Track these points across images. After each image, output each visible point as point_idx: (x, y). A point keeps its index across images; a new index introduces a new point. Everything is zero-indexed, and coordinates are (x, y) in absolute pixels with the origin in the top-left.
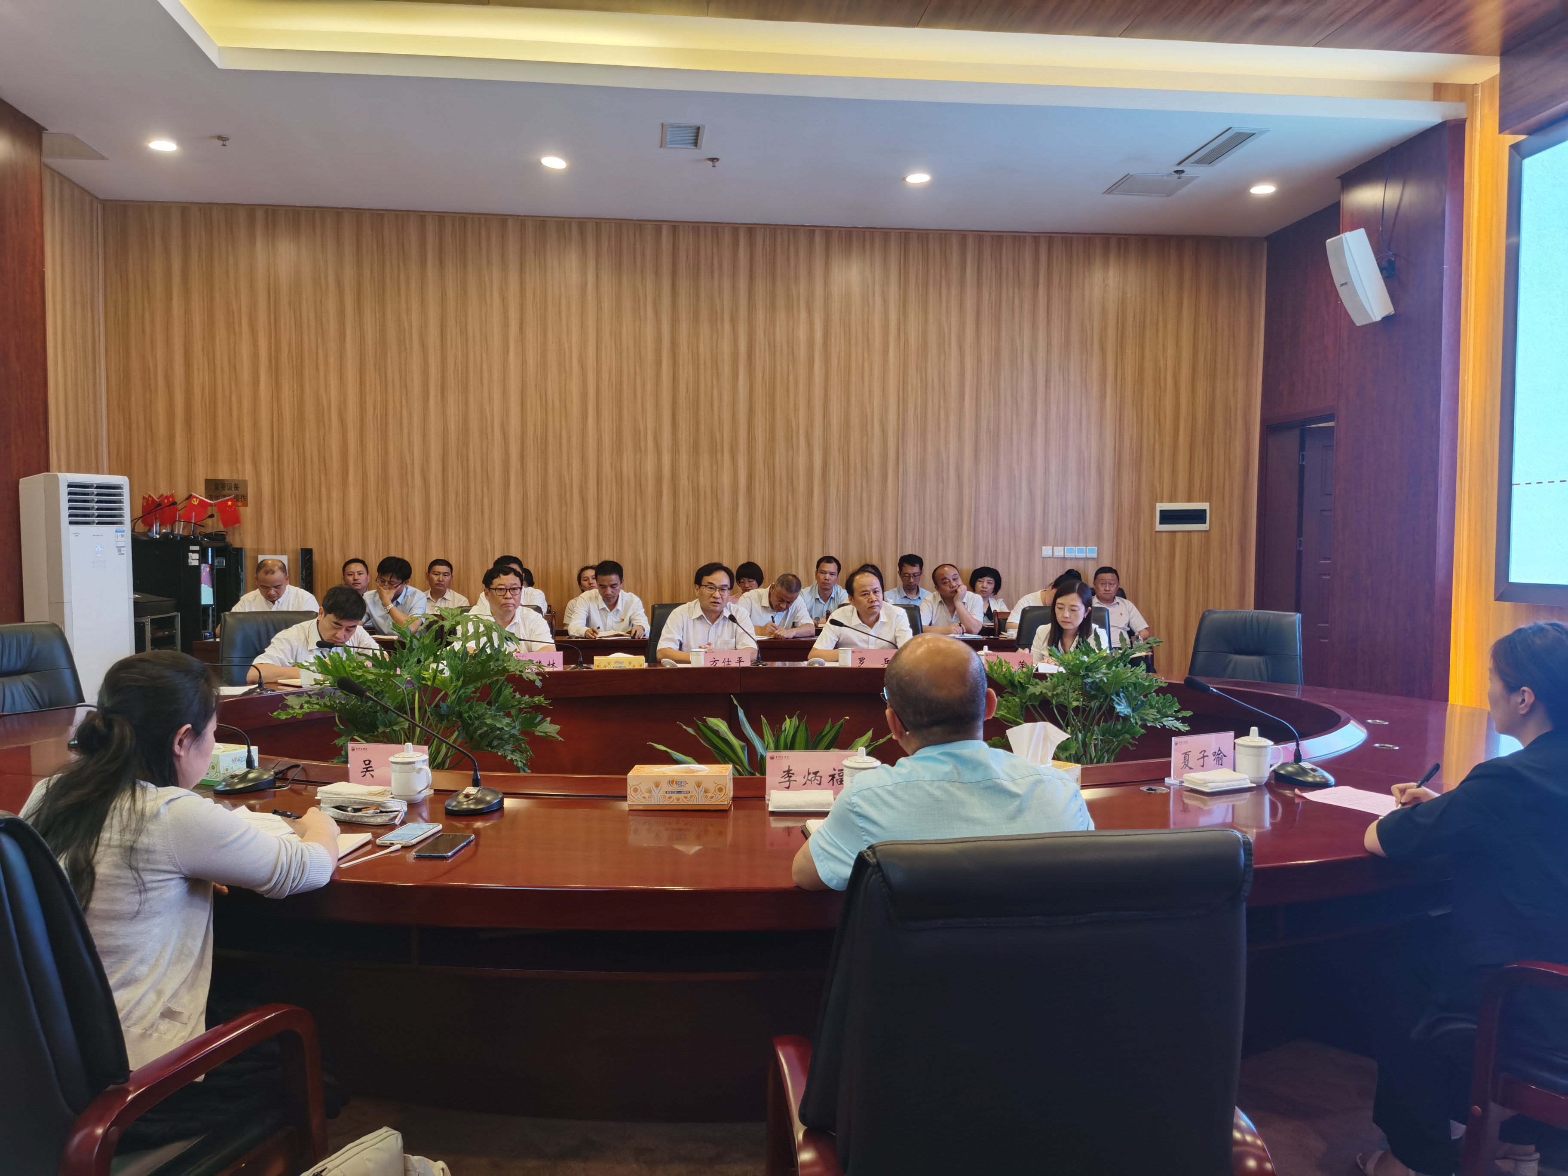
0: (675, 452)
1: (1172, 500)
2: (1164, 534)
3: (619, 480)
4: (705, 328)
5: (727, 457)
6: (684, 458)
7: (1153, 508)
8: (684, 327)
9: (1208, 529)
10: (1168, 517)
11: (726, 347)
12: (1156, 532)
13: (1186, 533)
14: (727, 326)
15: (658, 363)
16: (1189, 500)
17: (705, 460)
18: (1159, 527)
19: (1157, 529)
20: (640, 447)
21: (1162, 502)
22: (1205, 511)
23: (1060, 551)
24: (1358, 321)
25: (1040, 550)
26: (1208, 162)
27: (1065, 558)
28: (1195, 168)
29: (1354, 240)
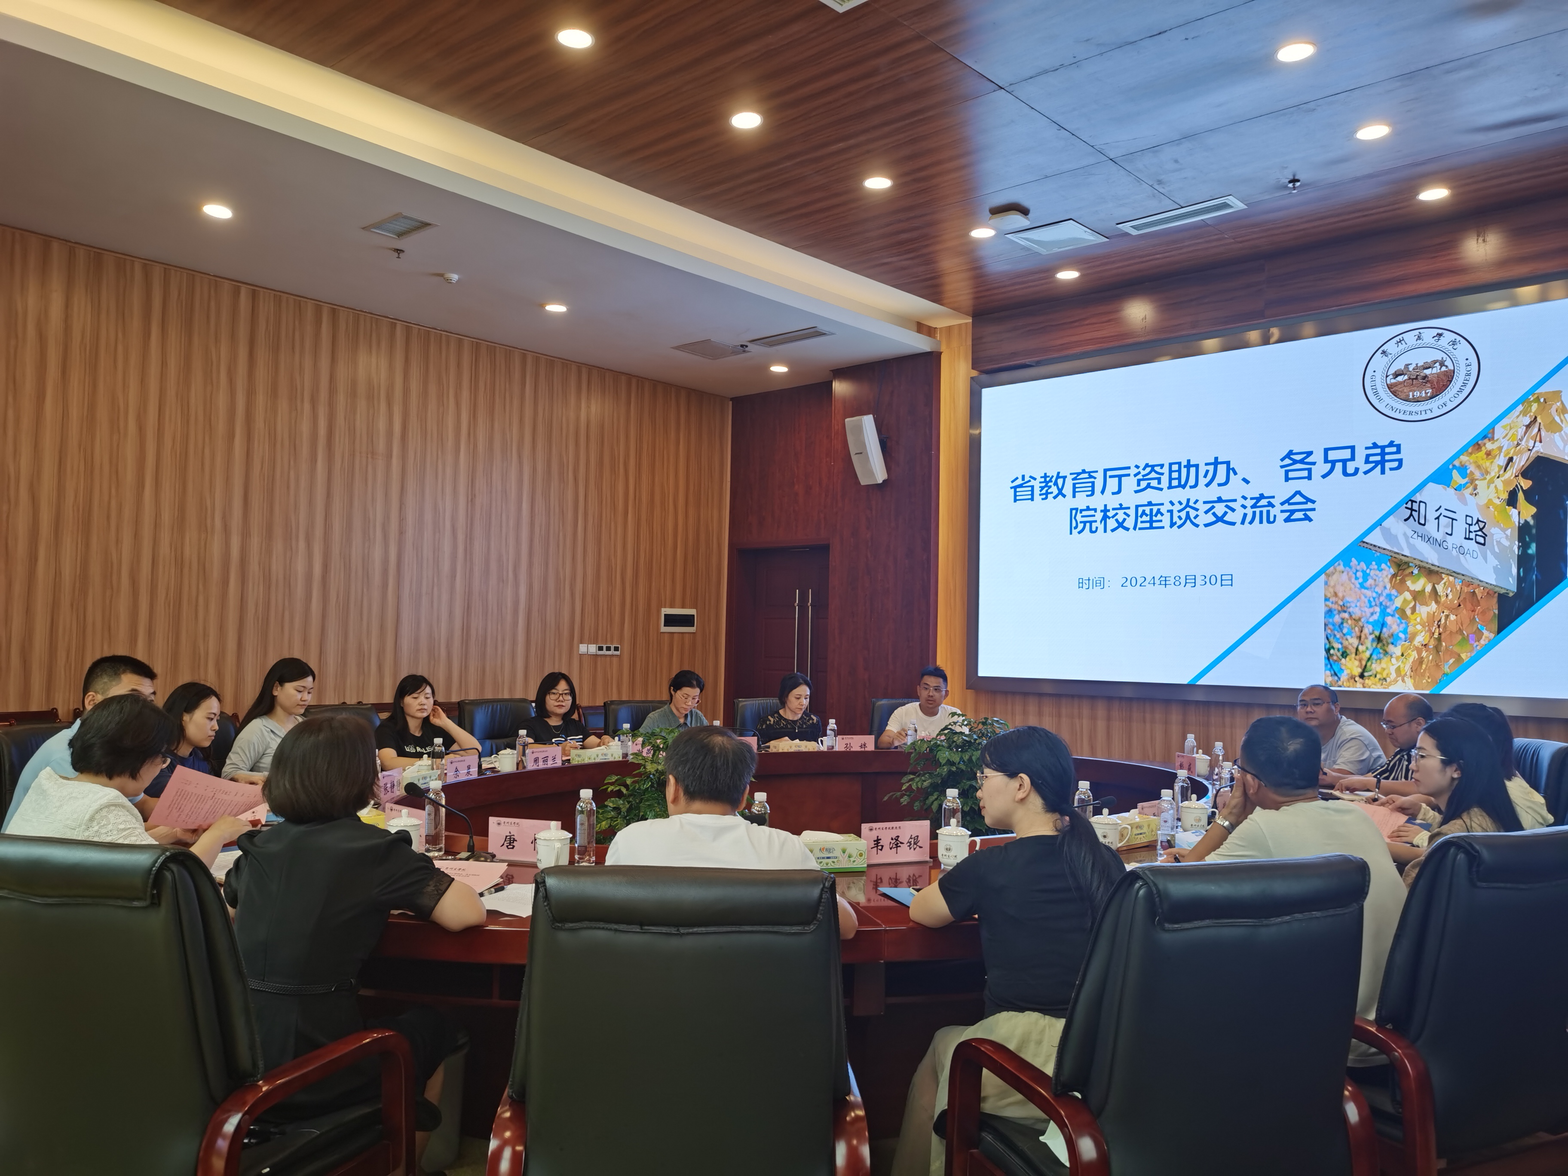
0: (246, 534)
1: (672, 606)
2: (666, 635)
3: (180, 562)
4: (283, 405)
5: (302, 544)
6: (255, 542)
7: (659, 612)
8: (261, 400)
9: (695, 631)
10: (671, 620)
11: (305, 428)
12: (662, 633)
13: (681, 635)
14: (307, 406)
15: (231, 436)
16: (683, 607)
17: (278, 546)
18: (664, 629)
19: (662, 631)
20: (206, 527)
21: (665, 607)
22: (694, 615)
23: (593, 649)
24: (864, 481)
25: (578, 647)
26: (771, 345)
27: (596, 655)
28: (758, 347)
29: (868, 422)
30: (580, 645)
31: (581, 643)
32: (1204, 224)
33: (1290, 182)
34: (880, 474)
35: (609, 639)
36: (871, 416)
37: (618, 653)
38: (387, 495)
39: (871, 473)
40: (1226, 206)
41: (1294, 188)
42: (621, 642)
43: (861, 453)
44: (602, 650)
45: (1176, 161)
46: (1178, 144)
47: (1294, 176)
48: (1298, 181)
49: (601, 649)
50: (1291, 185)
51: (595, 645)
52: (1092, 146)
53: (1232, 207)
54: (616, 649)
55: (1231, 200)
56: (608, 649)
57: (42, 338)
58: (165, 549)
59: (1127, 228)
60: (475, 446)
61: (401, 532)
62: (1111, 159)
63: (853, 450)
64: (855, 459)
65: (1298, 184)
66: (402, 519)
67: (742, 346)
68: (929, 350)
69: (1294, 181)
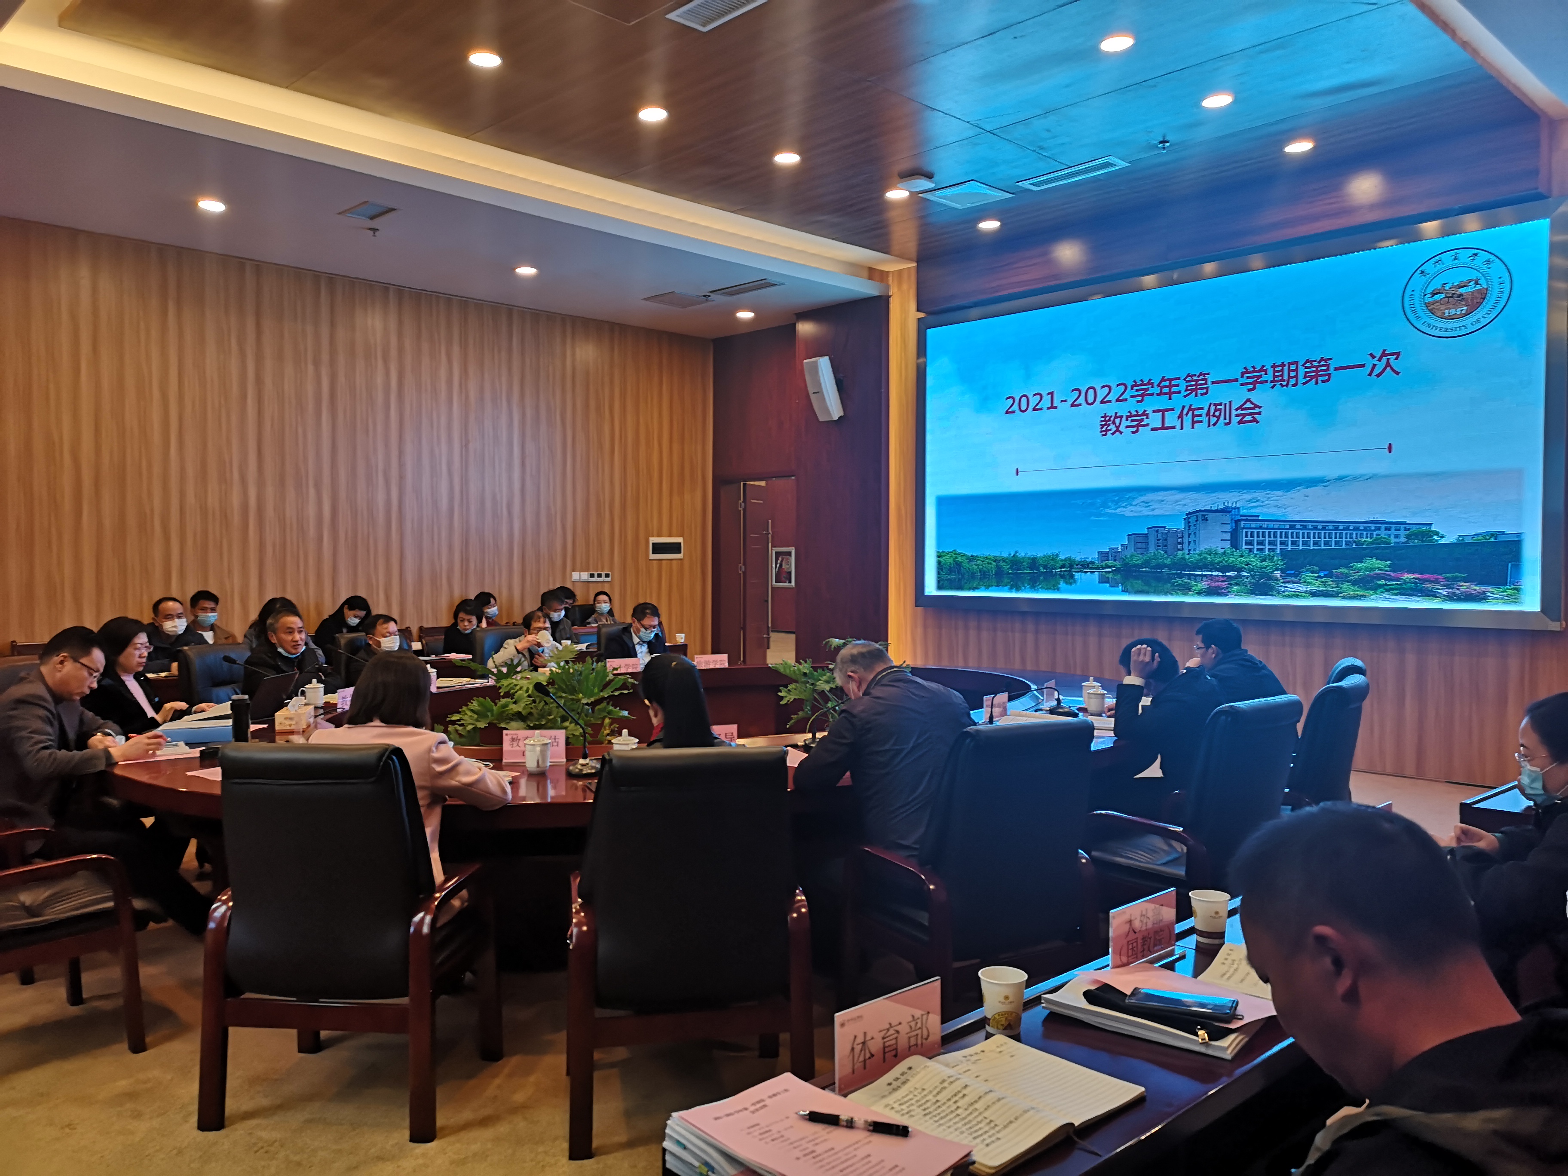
0: (261, 484)
1: (659, 535)
2: (654, 562)
3: (204, 510)
4: (289, 370)
5: (312, 491)
6: (270, 492)
7: (647, 541)
8: (269, 364)
9: (682, 558)
10: (659, 548)
12: (650, 560)
13: (669, 561)
14: (311, 368)
15: (243, 397)
16: (670, 536)
17: (291, 493)
18: (653, 556)
19: (650, 558)
20: (225, 478)
21: (653, 536)
22: (680, 543)
23: (585, 576)
24: (822, 418)
25: (571, 575)
26: (731, 294)
27: (588, 582)
28: (719, 296)
29: (824, 363)
30: (573, 573)
31: (574, 571)
32: (1095, 179)
33: (1161, 142)
34: (835, 410)
35: (600, 566)
36: (827, 358)
37: (609, 579)
38: (387, 445)
39: (827, 411)
40: (1110, 165)
41: (1164, 148)
42: (611, 569)
43: (818, 392)
44: (594, 577)
45: (1048, 131)
46: (1045, 117)
47: (1164, 137)
48: (1167, 142)
49: (592, 576)
50: (1160, 145)
51: (586, 573)
52: (968, 122)
53: (1115, 165)
54: (607, 576)
55: (1112, 159)
56: (599, 576)
57: (74, 318)
58: (191, 499)
59: (1026, 185)
60: (467, 397)
61: (402, 477)
62: (989, 132)
63: (811, 390)
64: (813, 397)
65: (1167, 144)
66: (401, 465)
67: (705, 296)
68: (878, 294)
69: (1164, 142)
